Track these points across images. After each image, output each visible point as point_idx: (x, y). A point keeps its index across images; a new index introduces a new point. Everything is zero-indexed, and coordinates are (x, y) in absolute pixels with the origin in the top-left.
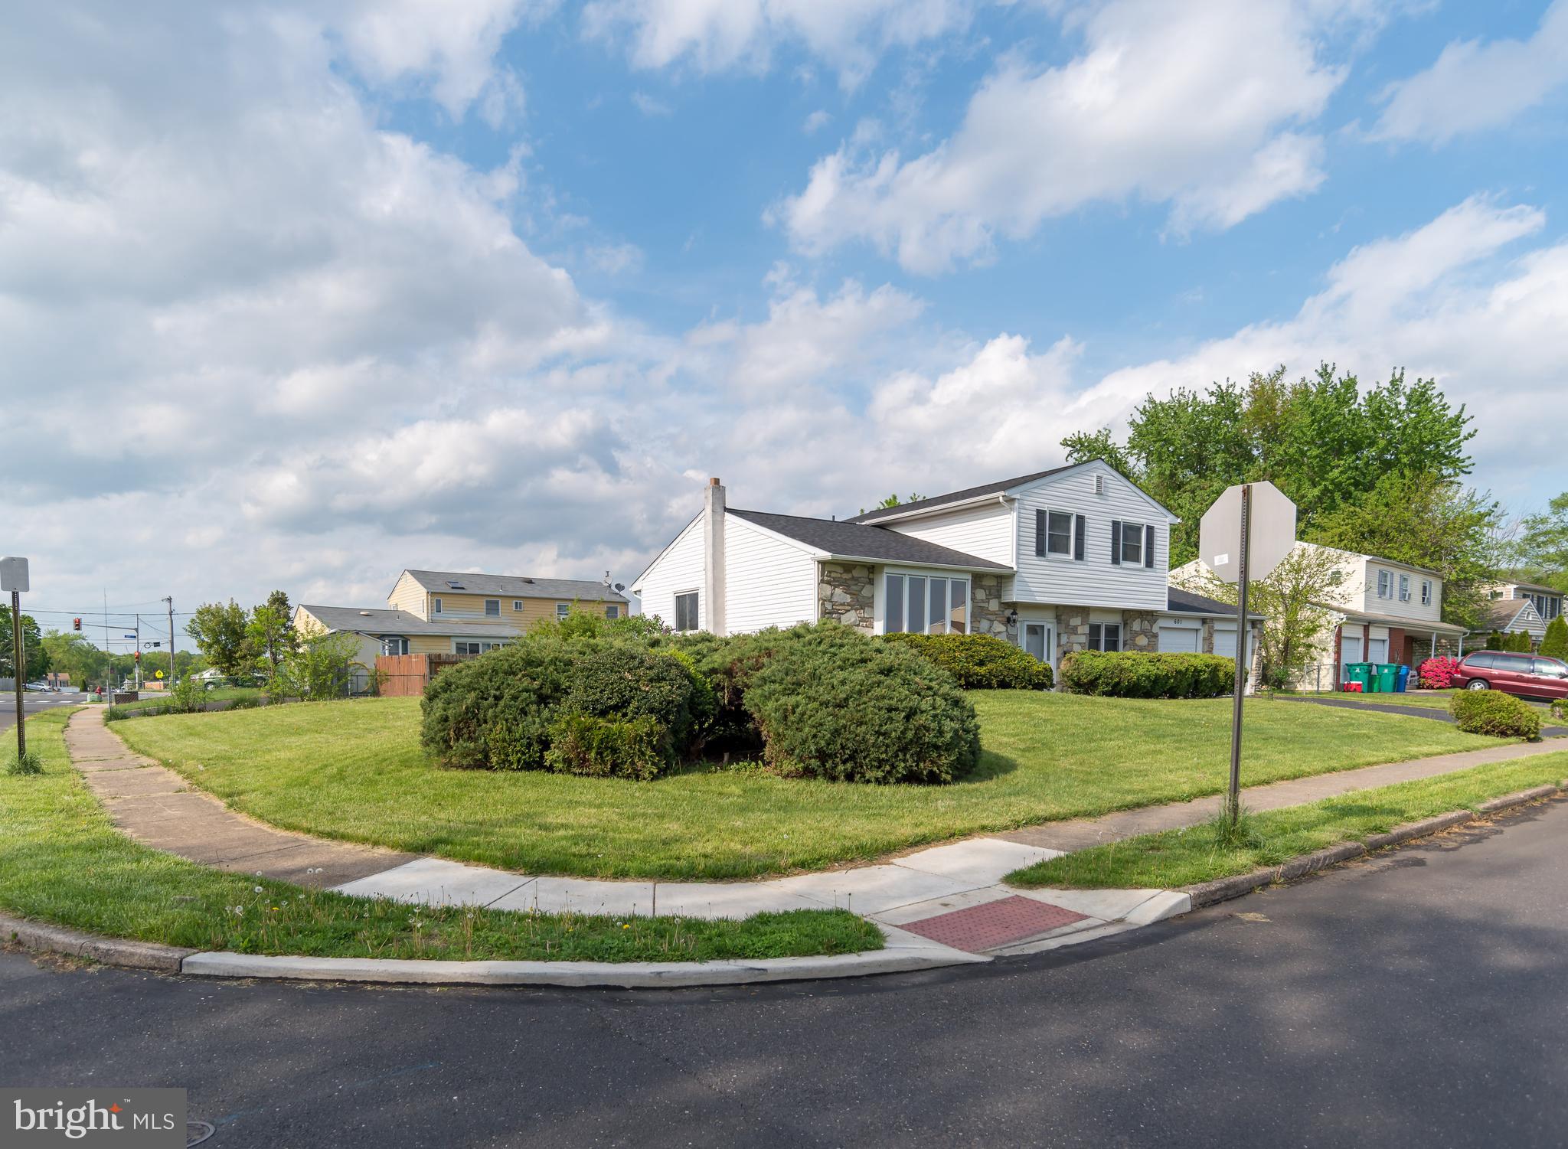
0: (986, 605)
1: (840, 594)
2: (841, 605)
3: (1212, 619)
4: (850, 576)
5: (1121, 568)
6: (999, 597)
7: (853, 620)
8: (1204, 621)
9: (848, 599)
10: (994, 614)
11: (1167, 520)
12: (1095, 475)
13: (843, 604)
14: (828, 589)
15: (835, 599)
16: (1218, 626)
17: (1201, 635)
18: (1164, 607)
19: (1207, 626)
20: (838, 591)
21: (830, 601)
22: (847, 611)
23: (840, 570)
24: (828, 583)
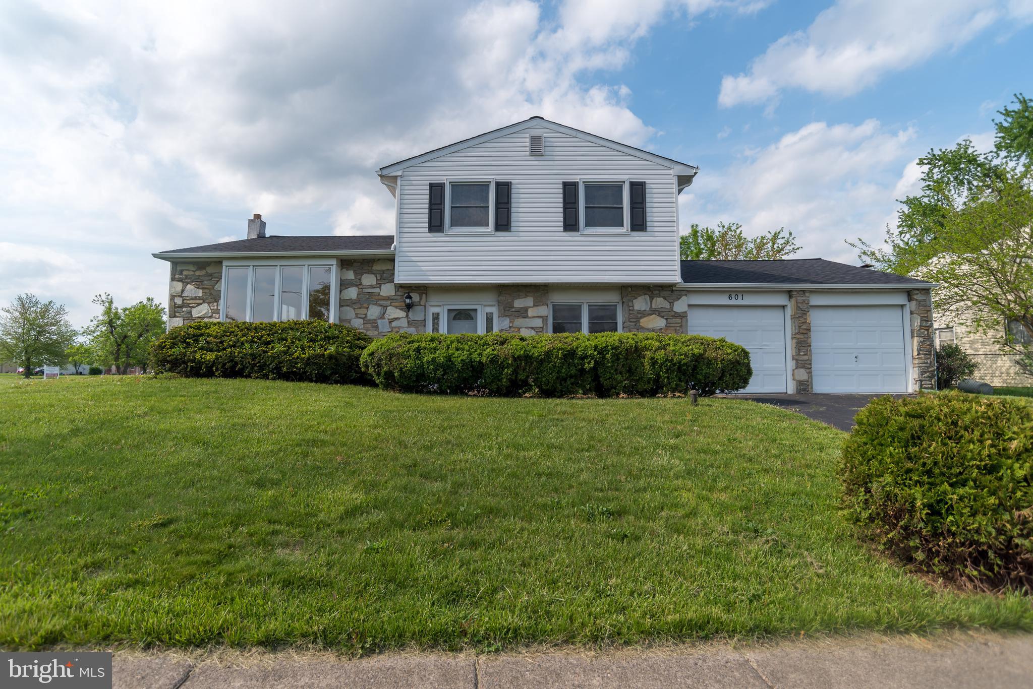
0: (377, 290)
1: (191, 290)
2: (192, 299)
3: (803, 291)
4: (203, 272)
5: (583, 235)
6: (392, 281)
7: (204, 312)
8: (790, 293)
9: (200, 293)
10: (388, 298)
11: (671, 172)
12: (527, 135)
13: (195, 298)
14: (179, 286)
15: (185, 294)
16: (815, 300)
17: (789, 312)
18: (676, 278)
19: (793, 300)
20: (189, 287)
21: (180, 296)
22: (199, 304)
23: (192, 268)
24: (180, 280)
